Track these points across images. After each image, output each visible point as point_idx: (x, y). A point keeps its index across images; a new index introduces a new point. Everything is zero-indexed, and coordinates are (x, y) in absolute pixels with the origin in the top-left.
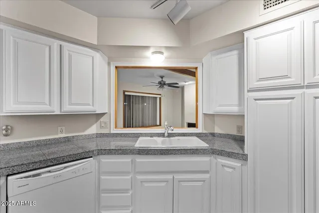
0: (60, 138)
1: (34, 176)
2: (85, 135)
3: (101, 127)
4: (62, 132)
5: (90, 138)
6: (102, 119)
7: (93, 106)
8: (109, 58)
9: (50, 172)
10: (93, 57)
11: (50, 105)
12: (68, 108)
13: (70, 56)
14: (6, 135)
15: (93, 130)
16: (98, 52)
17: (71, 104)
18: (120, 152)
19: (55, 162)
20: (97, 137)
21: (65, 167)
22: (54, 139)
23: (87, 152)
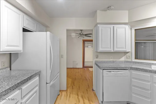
0: (111, 61)
1: (110, 72)
2: (120, 61)
3: (127, 58)
4: (111, 58)
5: (122, 62)
6: (127, 55)
7: (125, 48)
8: (131, 26)
9: (113, 71)
10: (125, 28)
11: (110, 48)
12: (116, 49)
13: (117, 30)
14: (97, 58)
15: (123, 59)
16: (127, 25)
17: (117, 48)
18: (143, 70)
19: (115, 69)
20: (125, 62)
21: (119, 71)
22: (109, 61)
23: (126, 67)
